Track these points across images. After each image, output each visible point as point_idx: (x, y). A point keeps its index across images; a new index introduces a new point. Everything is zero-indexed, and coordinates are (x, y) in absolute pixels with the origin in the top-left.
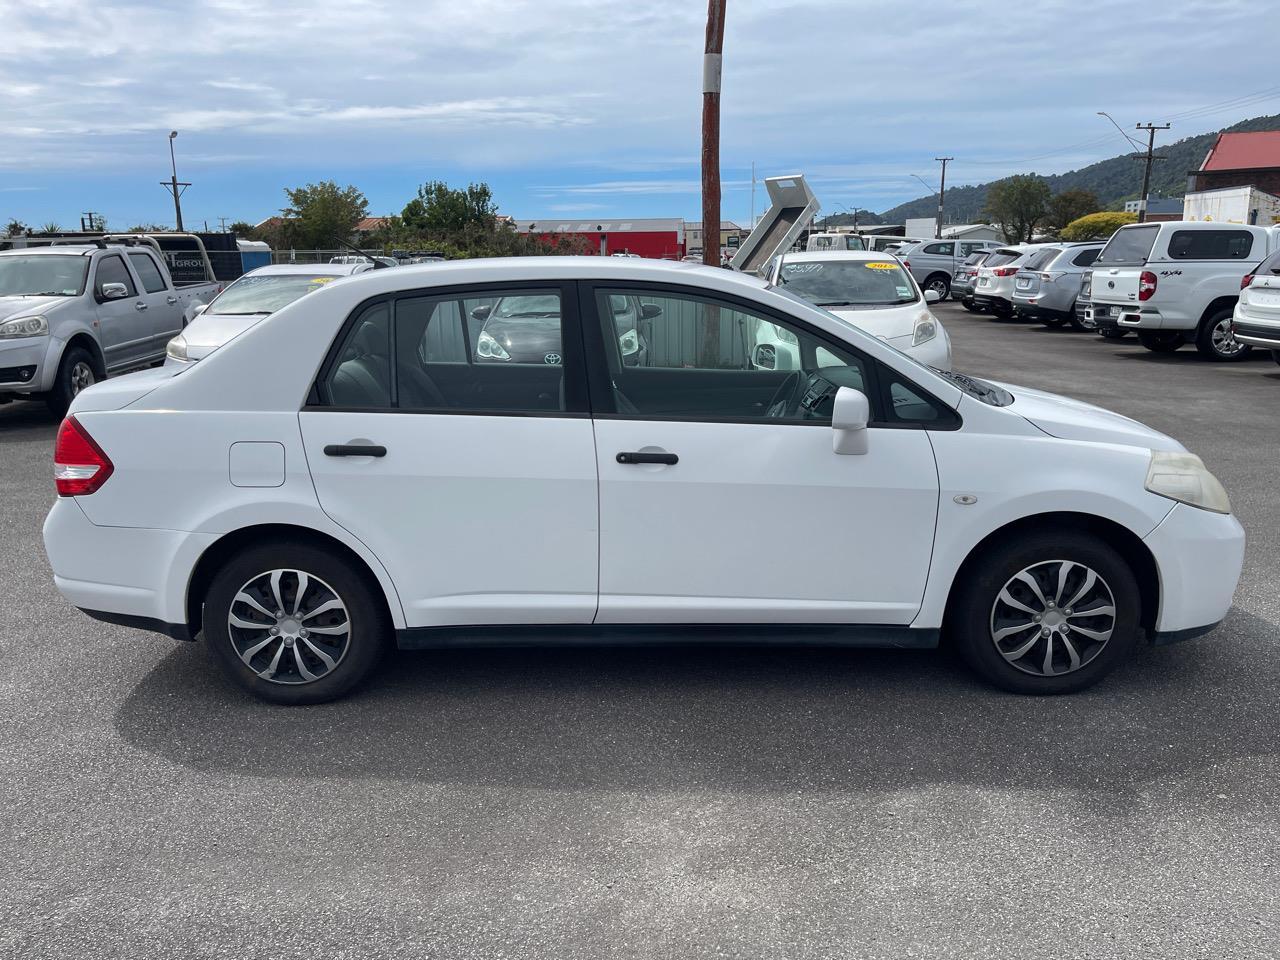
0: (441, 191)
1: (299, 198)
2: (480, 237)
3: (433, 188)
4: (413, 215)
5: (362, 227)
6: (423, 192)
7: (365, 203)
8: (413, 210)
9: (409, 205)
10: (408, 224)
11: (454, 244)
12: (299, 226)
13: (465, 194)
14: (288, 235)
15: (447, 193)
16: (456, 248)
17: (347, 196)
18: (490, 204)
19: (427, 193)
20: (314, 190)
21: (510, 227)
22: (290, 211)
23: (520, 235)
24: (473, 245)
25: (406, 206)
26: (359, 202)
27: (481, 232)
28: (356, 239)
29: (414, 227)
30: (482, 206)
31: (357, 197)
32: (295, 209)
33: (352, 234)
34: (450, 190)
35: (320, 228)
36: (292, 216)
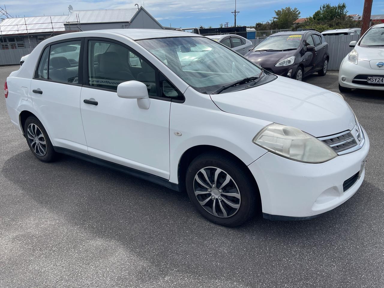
0: (328, 7)
1: (278, 13)
2: (339, 22)
3: (325, 6)
4: (316, 16)
5: (297, 21)
6: (322, 8)
7: (299, 13)
8: (317, 14)
9: (316, 13)
10: (315, 19)
11: (328, 25)
12: (276, 23)
13: (337, 7)
14: (272, 26)
15: (330, 7)
16: (328, 27)
17: (294, 11)
18: (345, 10)
19: (323, 8)
20: (283, 10)
21: (351, 18)
22: (275, 18)
23: (355, 21)
24: (335, 25)
25: (315, 13)
26: (297, 13)
27: (339, 21)
28: (294, 26)
29: (316, 20)
30: (342, 11)
31: (297, 11)
32: (276, 17)
33: (293, 24)
34: (331, 6)
35: (283, 23)
36: (275, 20)
